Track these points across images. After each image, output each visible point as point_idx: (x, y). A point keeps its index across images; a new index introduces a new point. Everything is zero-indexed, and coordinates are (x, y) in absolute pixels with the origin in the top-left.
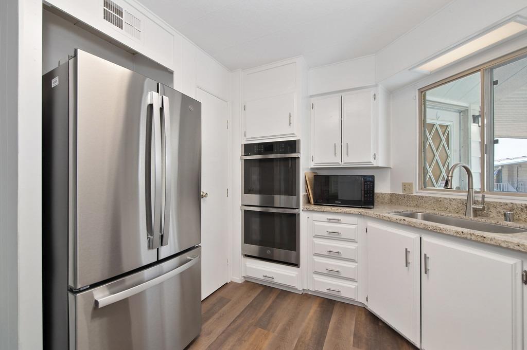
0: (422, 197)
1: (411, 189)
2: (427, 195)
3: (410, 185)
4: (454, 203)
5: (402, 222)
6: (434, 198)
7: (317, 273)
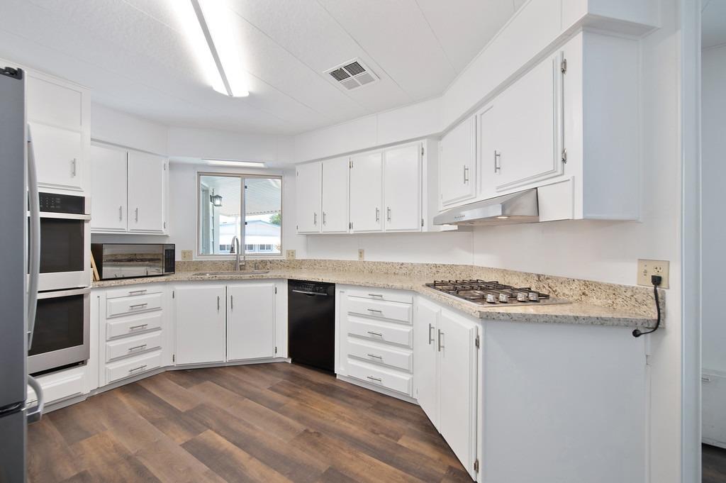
0: (201, 262)
1: (191, 256)
2: (206, 260)
3: (190, 252)
4: (225, 263)
5: (214, 278)
6: (211, 261)
7: (112, 360)
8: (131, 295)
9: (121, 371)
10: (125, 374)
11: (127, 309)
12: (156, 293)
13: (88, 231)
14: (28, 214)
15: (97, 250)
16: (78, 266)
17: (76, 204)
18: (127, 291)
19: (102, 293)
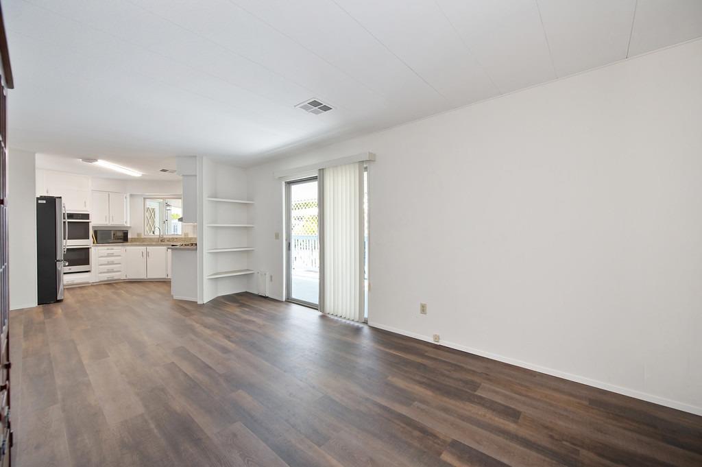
0: (145, 238)
1: (141, 236)
2: (147, 237)
3: (141, 234)
4: (155, 239)
7: (101, 273)
8: (108, 249)
9: (105, 277)
10: (106, 279)
11: (106, 255)
12: (117, 249)
13: (91, 225)
14: (63, 220)
15: (96, 232)
16: (87, 237)
17: (87, 216)
18: (106, 248)
19: (97, 248)
